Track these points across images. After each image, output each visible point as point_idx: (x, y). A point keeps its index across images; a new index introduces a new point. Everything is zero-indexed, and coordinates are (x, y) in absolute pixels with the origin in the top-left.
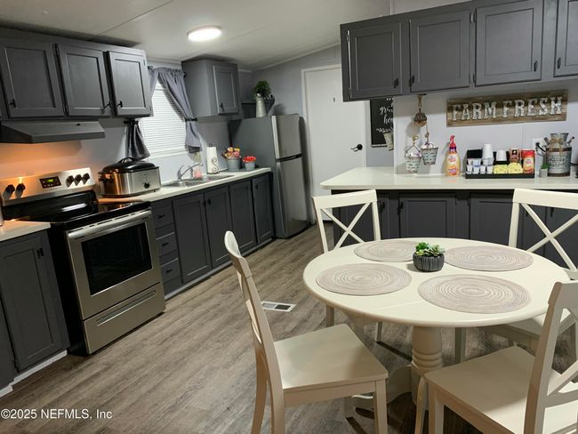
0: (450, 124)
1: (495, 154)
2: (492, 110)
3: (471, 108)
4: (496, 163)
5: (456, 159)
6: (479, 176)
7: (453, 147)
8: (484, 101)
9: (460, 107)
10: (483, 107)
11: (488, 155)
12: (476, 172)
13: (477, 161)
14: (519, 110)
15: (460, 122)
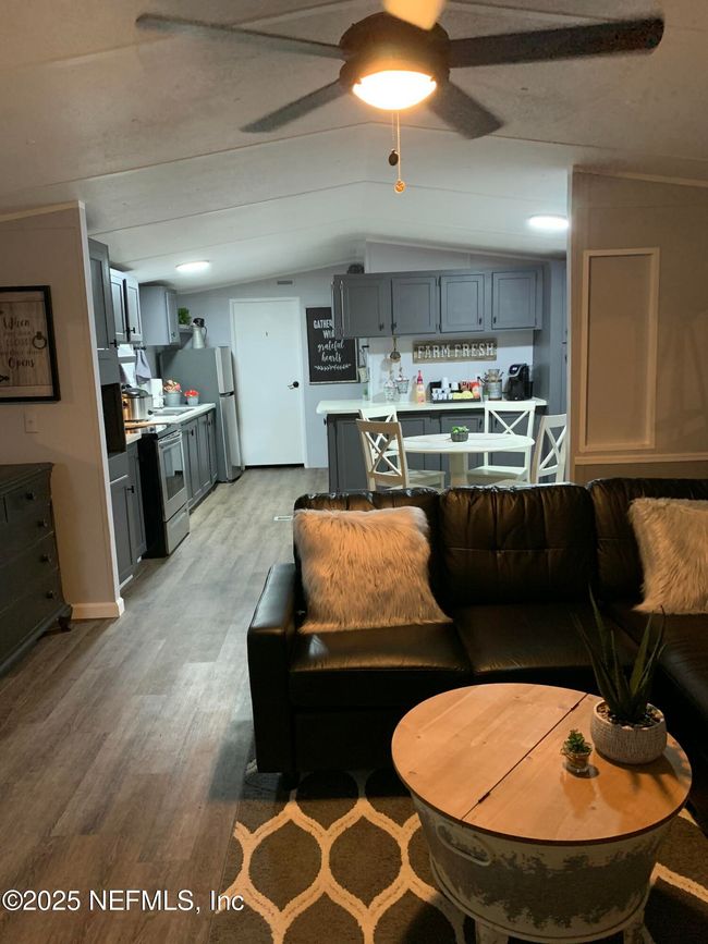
0: (416, 361)
1: (450, 386)
2: (447, 351)
3: (431, 349)
4: (452, 392)
5: (422, 390)
6: (443, 401)
7: (420, 380)
8: (442, 344)
9: (422, 347)
10: (441, 349)
11: (445, 385)
12: (440, 398)
13: (440, 390)
14: (466, 352)
15: (424, 360)
